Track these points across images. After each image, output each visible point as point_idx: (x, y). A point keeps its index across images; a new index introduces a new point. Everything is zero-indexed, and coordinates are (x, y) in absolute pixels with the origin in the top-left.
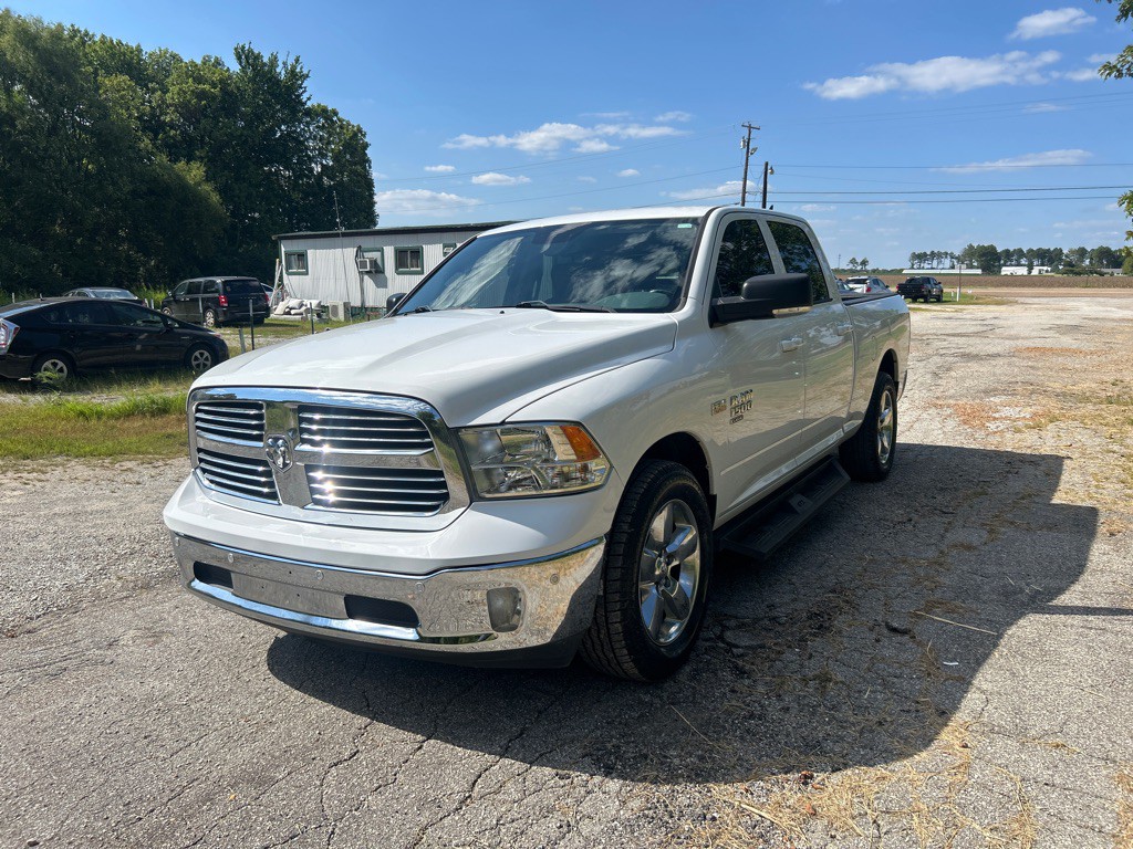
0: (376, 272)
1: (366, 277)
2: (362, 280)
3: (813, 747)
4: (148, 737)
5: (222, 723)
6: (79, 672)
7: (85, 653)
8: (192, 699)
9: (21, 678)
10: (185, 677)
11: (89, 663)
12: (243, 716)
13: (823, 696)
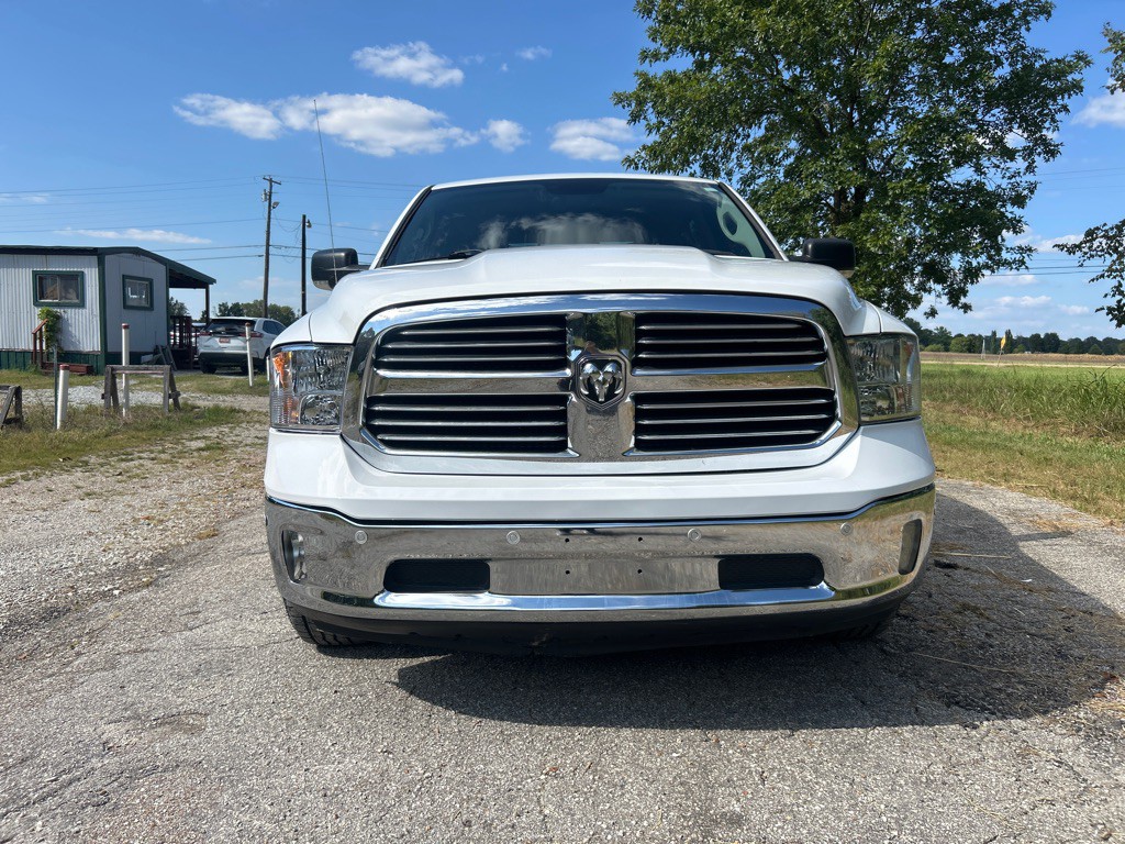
3: (1064, 657)
4: (468, 823)
5: (529, 780)
6: (143, 790)
7: (88, 767)
8: (426, 768)
9: (40, 823)
10: (359, 749)
11: (132, 774)
12: (541, 766)
13: (993, 621)
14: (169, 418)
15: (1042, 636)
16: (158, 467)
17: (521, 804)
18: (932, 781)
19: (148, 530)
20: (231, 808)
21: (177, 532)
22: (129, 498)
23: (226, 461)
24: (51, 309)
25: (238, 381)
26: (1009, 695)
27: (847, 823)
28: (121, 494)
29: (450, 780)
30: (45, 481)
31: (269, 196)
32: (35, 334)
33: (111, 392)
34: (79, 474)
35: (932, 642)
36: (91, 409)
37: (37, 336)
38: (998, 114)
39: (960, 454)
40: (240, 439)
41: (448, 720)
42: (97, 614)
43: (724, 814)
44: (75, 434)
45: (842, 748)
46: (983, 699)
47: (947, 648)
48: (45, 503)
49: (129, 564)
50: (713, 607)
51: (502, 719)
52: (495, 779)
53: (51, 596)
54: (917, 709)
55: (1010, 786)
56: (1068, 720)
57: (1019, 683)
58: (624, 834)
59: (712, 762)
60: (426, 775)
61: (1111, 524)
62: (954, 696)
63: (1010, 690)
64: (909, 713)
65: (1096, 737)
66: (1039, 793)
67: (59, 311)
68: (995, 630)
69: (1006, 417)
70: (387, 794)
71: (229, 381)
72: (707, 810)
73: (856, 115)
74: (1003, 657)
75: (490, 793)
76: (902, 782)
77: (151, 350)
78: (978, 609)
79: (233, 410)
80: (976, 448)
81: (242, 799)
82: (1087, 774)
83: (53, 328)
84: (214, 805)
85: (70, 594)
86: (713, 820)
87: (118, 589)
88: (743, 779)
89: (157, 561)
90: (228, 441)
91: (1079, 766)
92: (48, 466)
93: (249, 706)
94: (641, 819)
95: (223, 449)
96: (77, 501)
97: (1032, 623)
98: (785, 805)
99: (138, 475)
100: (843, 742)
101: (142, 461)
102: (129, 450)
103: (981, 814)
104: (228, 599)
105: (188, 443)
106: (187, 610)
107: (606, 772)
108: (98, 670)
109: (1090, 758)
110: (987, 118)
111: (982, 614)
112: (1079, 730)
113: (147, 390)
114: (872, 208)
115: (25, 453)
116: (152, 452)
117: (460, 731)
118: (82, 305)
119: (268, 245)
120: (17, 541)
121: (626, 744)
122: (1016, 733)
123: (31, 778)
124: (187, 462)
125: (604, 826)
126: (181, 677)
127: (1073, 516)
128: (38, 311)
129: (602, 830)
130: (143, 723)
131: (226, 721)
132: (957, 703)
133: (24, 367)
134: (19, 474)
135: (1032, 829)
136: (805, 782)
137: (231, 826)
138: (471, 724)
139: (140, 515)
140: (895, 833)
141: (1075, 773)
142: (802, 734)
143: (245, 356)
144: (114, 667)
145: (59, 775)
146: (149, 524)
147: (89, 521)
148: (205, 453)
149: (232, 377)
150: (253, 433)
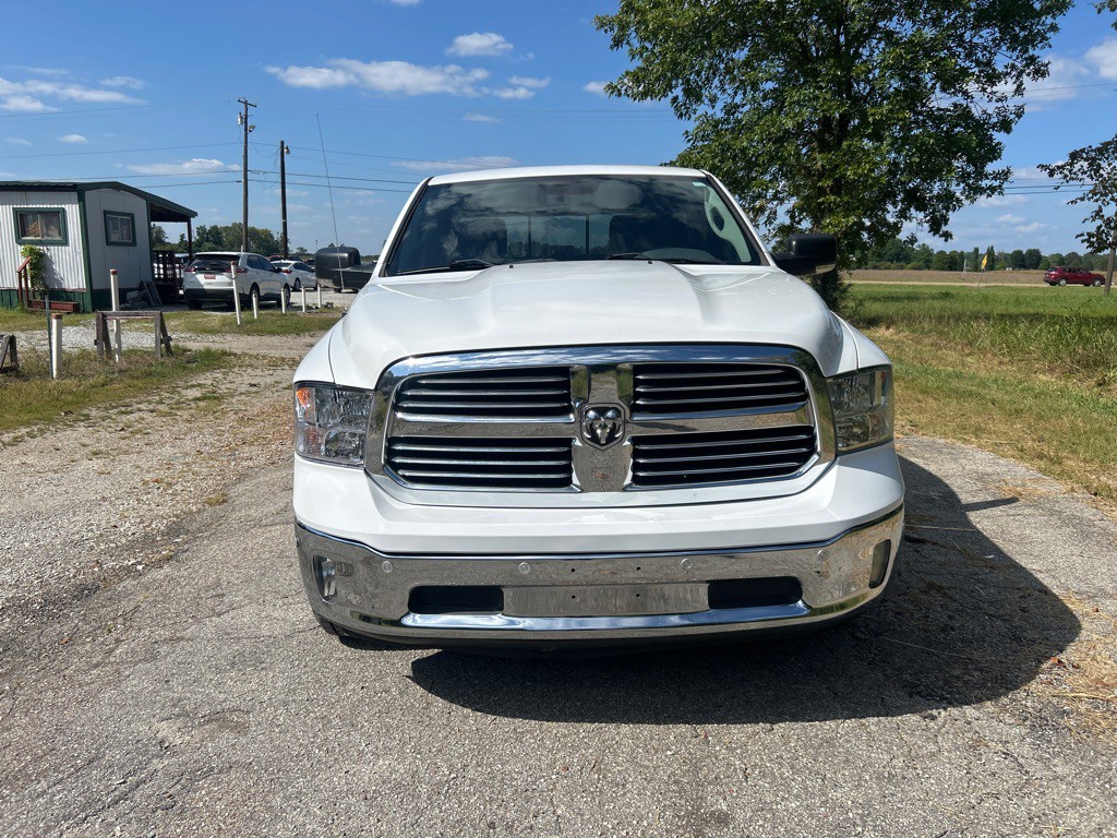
3: (1018, 639)
4: (492, 825)
5: (542, 780)
6: (203, 792)
7: (151, 768)
8: (451, 768)
9: (118, 828)
10: (390, 750)
11: (190, 777)
12: (551, 766)
13: (956, 601)
14: (162, 364)
15: (999, 617)
16: (159, 421)
17: (537, 804)
18: (893, 776)
19: (159, 495)
20: (285, 811)
21: (187, 498)
22: (135, 457)
23: (224, 413)
24: (34, 247)
25: (225, 318)
26: (966, 683)
27: (819, 820)
28: (126, 453)
29: (473, 781)
30: (50, 439)
31: (245, 119)
32: (20, 273)
33: (103, 336)
34: (82, 429)
35: (900, 625)
36: (84, 355)
37: (21, 274)
38: (987, 35)
39: (935, 405)
40: (234, 386)
41: (467, 717)
42: (127, 594)
43: (712, 814)
44: (70, 383)
45: (816, 742)
46: (942, 689)
47: (913, 631)
48: (55, 463)
49: (146, 534)
50: (703, 625)
51: (515, 717)
52: (512, 779)
53: (78, 571)
54: (883, 699)
55: (961, 779)
56: (1017, 710)
57: (976, 669)
58: (627, 833)
59: (701, 760)
60: (452, 776)
61: (1073, 490)
62: (917, 686)
63: (967, 677)
64: (876, 704)
65: (1040, 726)
66: (986, 786)
67: (43, 249)
68: (957, 610)
69: (983, 351)
70: (419, 797)
71: (216, 317)
72: (698, 810)
73: (842, 39)
74: (963, 641)
75: (509, 794)
76: (868, 778)
77: (136, 286)
78: (943, 588)
79: (224, 353)
80: (949, 397)
81: (293, 802)
82: (1030, 765)
83: (38, 266)
84: (270, 809)
85: (96, 569)
86: (704, 819)
87: (140, 563)
88: (729, 777)
89: (173, 530)
90: (223, 389)
91: (1023, 757)
92: (51, 421)
93: (286, 704)
94: (641, 819)
95: (219, 399)
96: (86, 462)
97: (991, 603)
98: (766, 802)
99: (139, 431)
100: (817, 736)
101: (141, 414)
102: (127, 401)
103: (934, 810)
104: (248, 580)
105: (184, 392)
106: (212, 592)
107: (609, 771)
108: (140, 661)
109: (1033, 750)
110: (975, 40)
111: (945, 594)
112: (1026, 719)
113: (137, 330)
114: (855, 135)
115: (26, 407)
116: (150, 402)
117: (477, 730)
118: (65, 242)
119: (246, 170)
120: (35, 507)
121: (625, 741)
122: (969, 723)
123: (100, 780)
124: (186, 414)
125: (610, 826)
126: (218, 670)
127: (1036, 481)
128: (21, 248)
129: (608, 830)
130: (192, 720)
131: (267, 719)
132: (919, 693)
133: (11, 305)
134: (24, 430)
135: (978, 824)
136: (783, 779)
137: (287, 829)
138: (488, 720)
139: (148, 477)
140: (860, 829)
141: (1020, 765)
142: (780, 728)
143: (232, 291)
144: (154, 658)
145: (126, 776)
146: (159, 488)
147: (101, 485)
148: (201, 404)
149: (219, 313)
150: (247, 380)
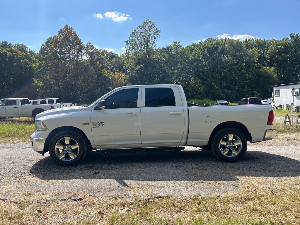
0: (297, 95)
1: (295, 97)
2: (293, 98)
